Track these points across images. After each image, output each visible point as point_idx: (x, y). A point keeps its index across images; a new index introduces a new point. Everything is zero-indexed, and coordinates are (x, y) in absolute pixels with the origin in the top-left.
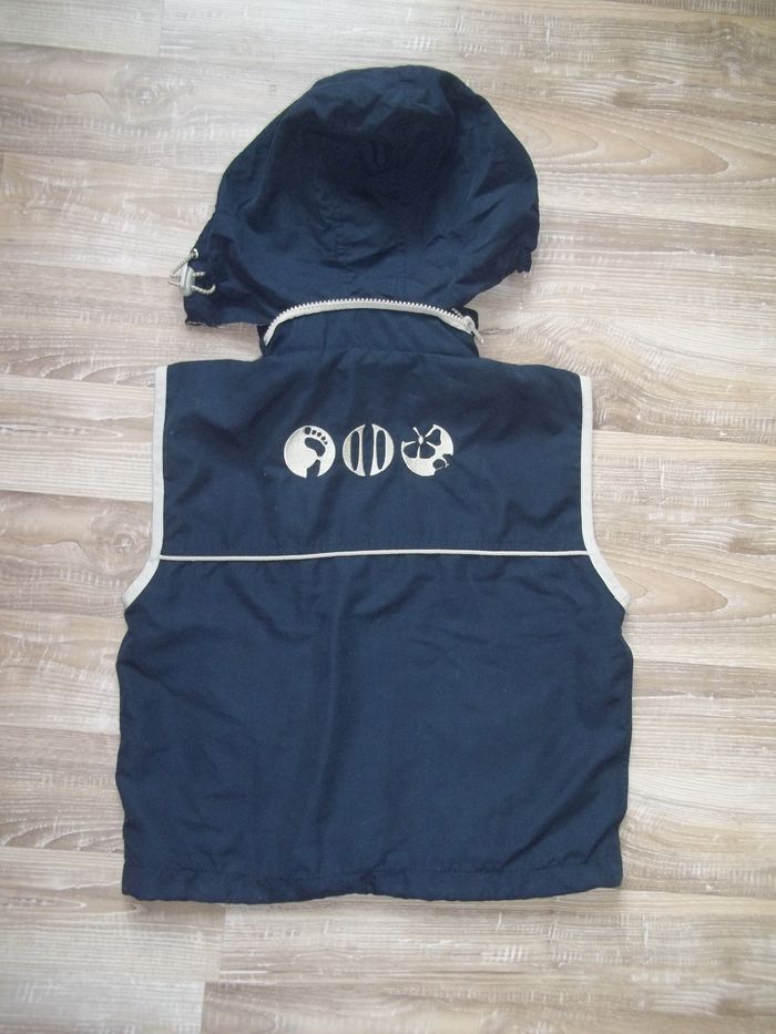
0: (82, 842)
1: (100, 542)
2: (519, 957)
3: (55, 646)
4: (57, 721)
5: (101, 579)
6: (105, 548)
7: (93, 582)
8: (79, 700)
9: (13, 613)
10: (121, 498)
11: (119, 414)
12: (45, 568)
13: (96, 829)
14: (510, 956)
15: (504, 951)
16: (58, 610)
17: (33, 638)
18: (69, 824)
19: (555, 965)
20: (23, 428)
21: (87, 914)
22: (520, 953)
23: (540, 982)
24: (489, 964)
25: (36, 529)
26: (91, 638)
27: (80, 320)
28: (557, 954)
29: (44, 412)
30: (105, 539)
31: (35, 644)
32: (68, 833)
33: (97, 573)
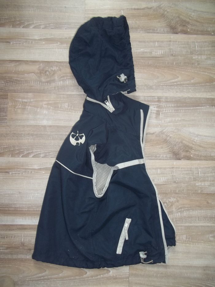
0: (42, 155)
1: (41, 73)
2: (165, 180)
3: (30, 102)
4: (32, 123)
5: (42, 83)
6: (42, 74)
7: (39, 84)
8: (38, 116)
9: (18, 94)
10: (45, 60)
11: (43, 37)
12: (26, 81)
13: (45, 152)
14: (162, 180)
15: (160, 179)
16: (30, 92)
17: (24, 100)
18: (38, 150)
19: (175, 182)
20: (17, 42)
21: (45, 175)
22: (165, 179)
23: (171, 187)
24: (157, 183)
25: (22, 70)
26: (40, 99)
27: (30, 11)
28: (175, 179)
29: (22, 37)
30: (42, 72)
31: (25, 102)
32: (38, 153)
33: (41, 81)
